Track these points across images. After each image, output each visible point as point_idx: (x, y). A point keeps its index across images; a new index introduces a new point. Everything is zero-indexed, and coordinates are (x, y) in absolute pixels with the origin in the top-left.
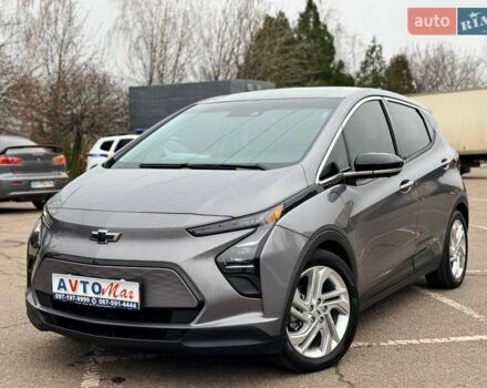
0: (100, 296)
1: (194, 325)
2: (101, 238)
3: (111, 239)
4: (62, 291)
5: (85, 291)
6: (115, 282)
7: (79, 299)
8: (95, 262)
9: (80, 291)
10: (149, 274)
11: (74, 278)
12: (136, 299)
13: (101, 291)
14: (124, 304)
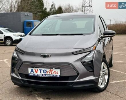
0: (46, 74)
1: (76, 81)
2: (45, 56)
3: (48, 56)
4: (32, 73)
5: (40, 72)
6: (52, 69)
7: (38, 75)
8: (44, 63)
9: (39, 72)
10: (62, 66)
11: (36, 69)
12: (59, 74)
13: (46, 72)
14: (55, 76)
